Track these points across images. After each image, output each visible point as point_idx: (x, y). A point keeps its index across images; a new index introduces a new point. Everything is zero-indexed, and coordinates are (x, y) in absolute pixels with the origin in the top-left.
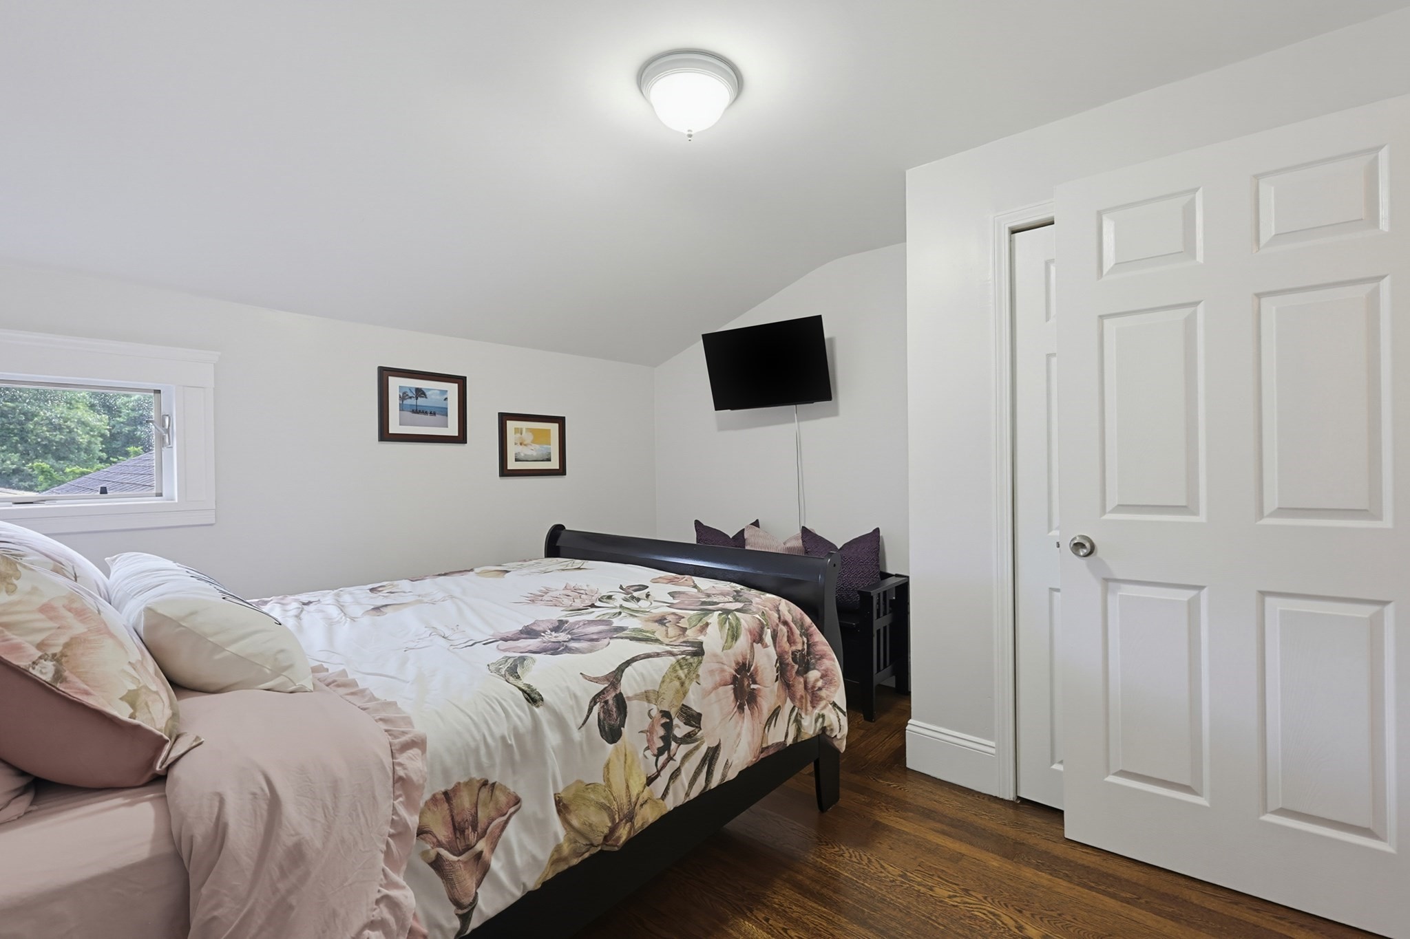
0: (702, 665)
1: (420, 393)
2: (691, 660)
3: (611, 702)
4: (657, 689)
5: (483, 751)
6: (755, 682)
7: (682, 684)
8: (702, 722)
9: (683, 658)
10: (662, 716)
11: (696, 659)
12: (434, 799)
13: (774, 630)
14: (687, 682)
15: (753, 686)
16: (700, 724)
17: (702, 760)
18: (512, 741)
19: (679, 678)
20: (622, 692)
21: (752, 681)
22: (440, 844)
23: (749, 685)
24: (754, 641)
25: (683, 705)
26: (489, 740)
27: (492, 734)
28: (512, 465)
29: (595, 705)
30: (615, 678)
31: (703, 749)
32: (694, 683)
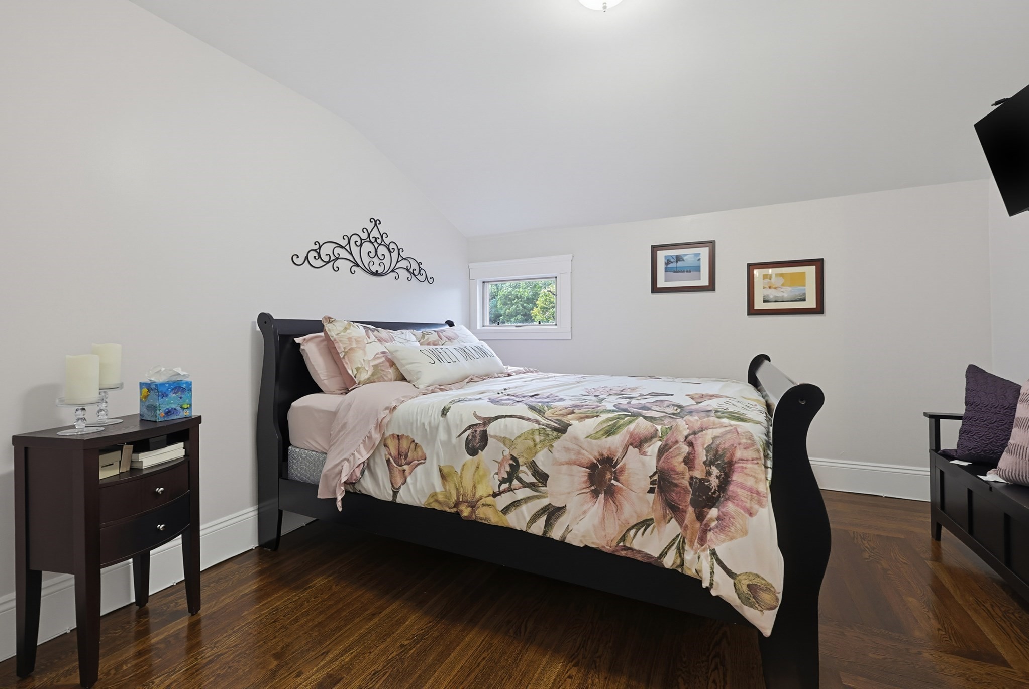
0: (559, 440)
1: (678, 258)
2: (550, 433)
3: (478, 432)
4: (513, 440)
5: (414, 426)
6: (617, 480)
7: (535, 446)
8: (548, 481)
9: (543, 429)
10: (511, 459)
11: (555, 433)
12: (393, 435)
13: (666, 445)
14: (539, 446)
15: (613, 481)
16: (546, 482)
17: (542, 509)
18: (427, 427)
19: (534, 441)
20: (488, 430)
21: (614, 477)
22: (390, 455)
23: (610, 479)
24: (631, 444)
25: (533, 460)
26: (418, 422)
27: (420, 421)
28: (759, 305)
29: (469, 429)
30: (488, 421)
31: (544, 502)
32: (546, 450)
